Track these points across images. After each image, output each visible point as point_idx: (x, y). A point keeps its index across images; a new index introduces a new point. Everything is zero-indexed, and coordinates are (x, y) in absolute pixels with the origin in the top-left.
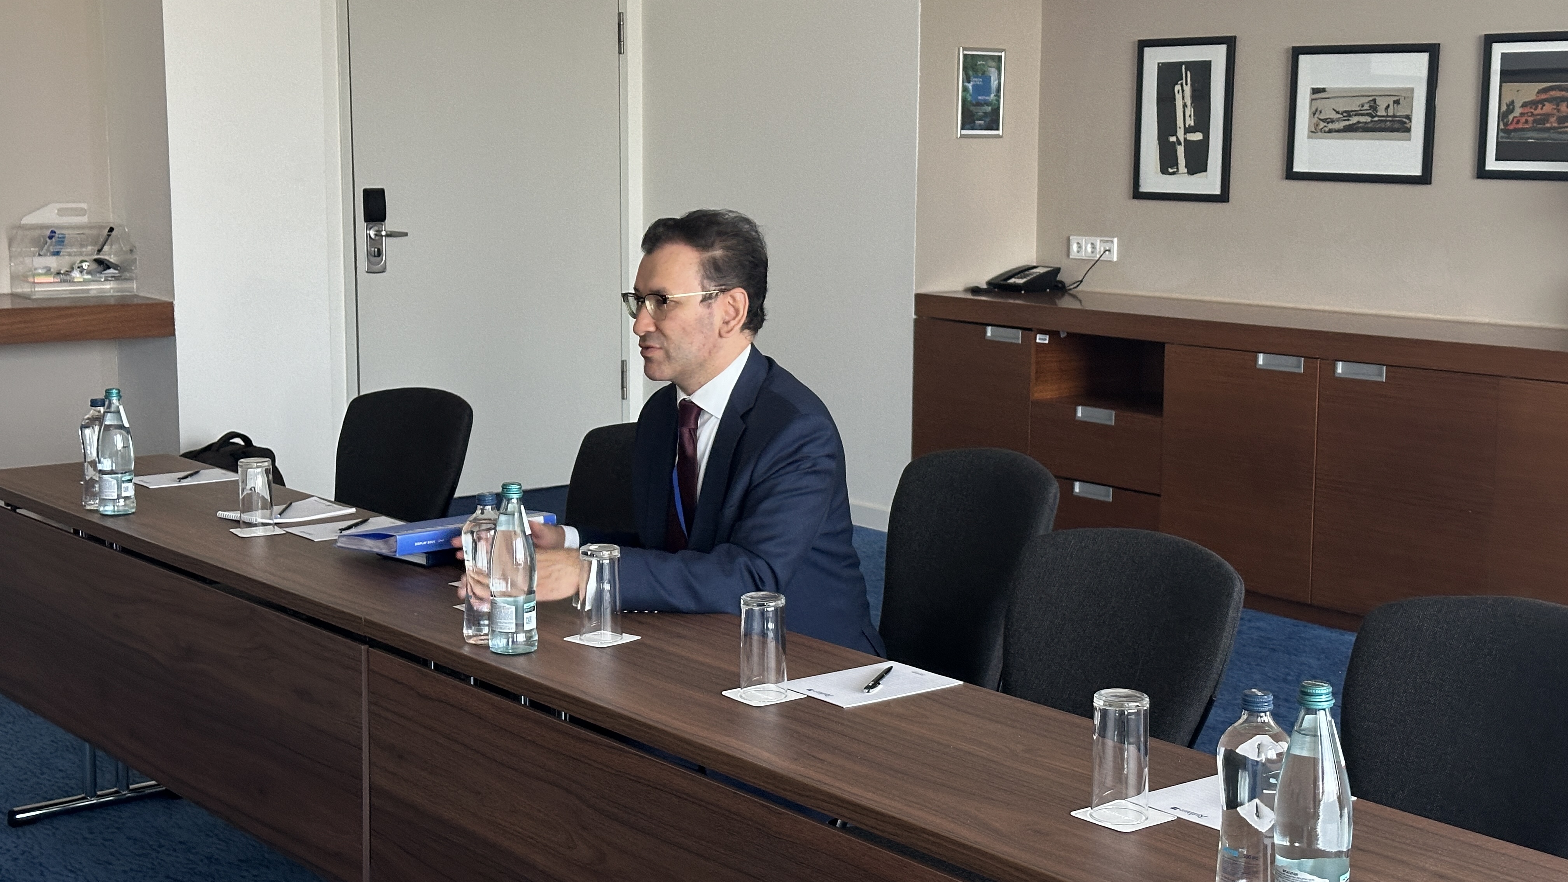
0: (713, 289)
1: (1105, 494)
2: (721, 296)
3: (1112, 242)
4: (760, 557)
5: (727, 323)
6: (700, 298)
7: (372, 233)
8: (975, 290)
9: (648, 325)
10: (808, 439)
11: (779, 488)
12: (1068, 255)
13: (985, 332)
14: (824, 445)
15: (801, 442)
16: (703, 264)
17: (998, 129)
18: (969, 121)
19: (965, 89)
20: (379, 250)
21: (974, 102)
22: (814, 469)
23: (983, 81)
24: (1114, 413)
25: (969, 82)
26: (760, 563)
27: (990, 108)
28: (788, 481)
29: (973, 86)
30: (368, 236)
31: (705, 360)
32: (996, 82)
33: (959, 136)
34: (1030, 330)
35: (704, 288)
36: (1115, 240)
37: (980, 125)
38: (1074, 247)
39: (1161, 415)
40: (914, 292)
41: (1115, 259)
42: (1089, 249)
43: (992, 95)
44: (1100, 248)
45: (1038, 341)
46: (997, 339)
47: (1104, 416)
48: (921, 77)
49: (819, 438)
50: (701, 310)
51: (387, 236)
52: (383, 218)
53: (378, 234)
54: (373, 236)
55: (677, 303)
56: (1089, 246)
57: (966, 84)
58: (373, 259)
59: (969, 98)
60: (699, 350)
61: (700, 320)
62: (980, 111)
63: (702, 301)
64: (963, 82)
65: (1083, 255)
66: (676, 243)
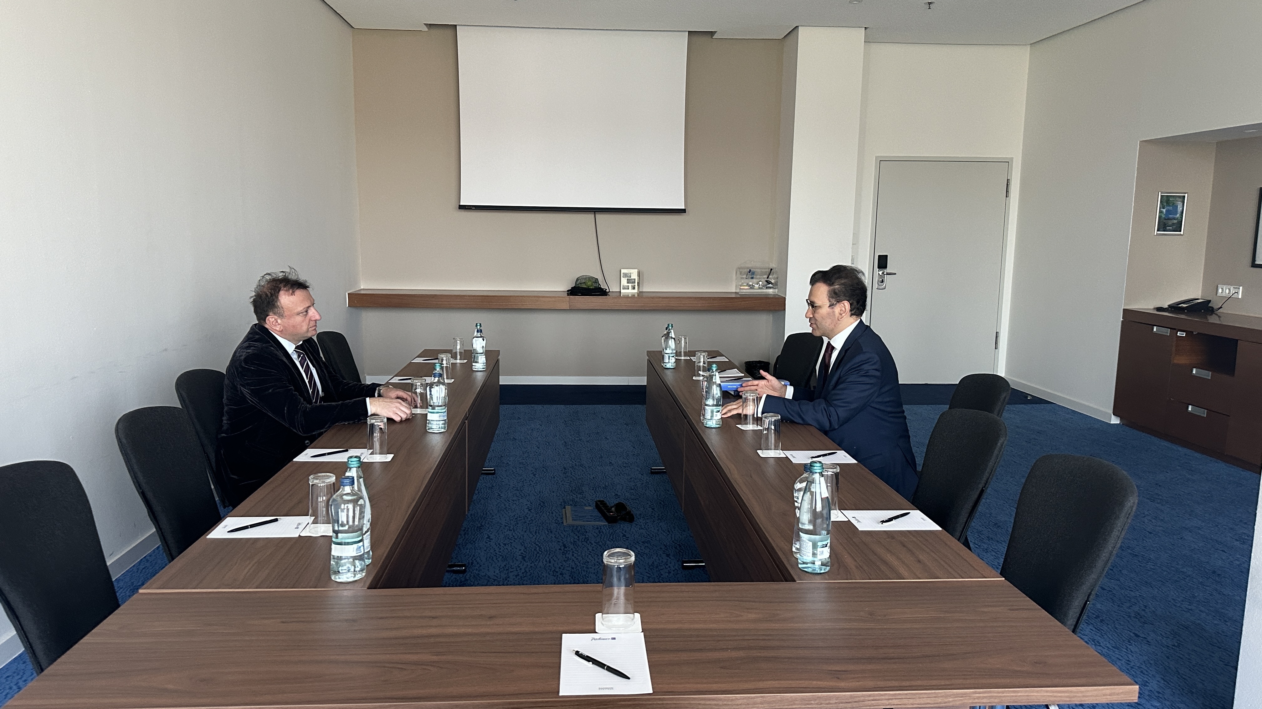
0: (833, 301)
1: (1203, 413)
2: (838, 304)
3: (1239, 288)
4: (832, 406)
5: (841, 314)
6: (829, 305)
7: (881, 273)
8: (1159, 309)
9: (810, 315)
10: (865, 362)
11: (848, 380)
12: (1217, 294)
13: (1153, 329)
14: (872, 365)
15: (862, 363)
16: (829, 291)
17: (1181, 231)
18: (1163, 226)
19: (1161, 212)
20: (883, 280)
21: (1166, 218)
22: (867, 374)
23: (1173, 208)
24: (1210, 373)
25: (1164, 208)
26: (831, 408)
27: (1176, 221)
28: (852, 378)
29: (1166, 210)
30: (879, 274)
31: (833, 329)
32: (1181, 209)
33: (1155, 234)
34: (1175, 329)
35: (830, 301)
36: (1241, 288)
37: (1169, 229)
38: (1220, 291)
39: (1233, 375)
40: (1123, 308)
41: (1240, 297)
42: (1227, 291)
43: (1178, 215)
44: (1233, 291)
45: (1178, 335)
46: (1160, 333)
47: (1207, 375)
48: (1134, 206)
49: (871, 362)
50: (829, 310)
51: (887, 274)
52: (886, 267)
53: (883, 273)
54: (881, 274)
55: (820, 307)
56: (1227, 290)
57: (1162, 209)
58: (879, 283)
59: (1163, 216)
60: (829, 325)
61: (828, 314)
62: (1170, 222)
63: (829, 306)
64: (1160, 208)
65: (1224, 294)
66: (820, 282)
